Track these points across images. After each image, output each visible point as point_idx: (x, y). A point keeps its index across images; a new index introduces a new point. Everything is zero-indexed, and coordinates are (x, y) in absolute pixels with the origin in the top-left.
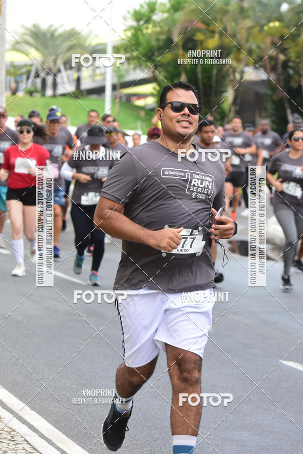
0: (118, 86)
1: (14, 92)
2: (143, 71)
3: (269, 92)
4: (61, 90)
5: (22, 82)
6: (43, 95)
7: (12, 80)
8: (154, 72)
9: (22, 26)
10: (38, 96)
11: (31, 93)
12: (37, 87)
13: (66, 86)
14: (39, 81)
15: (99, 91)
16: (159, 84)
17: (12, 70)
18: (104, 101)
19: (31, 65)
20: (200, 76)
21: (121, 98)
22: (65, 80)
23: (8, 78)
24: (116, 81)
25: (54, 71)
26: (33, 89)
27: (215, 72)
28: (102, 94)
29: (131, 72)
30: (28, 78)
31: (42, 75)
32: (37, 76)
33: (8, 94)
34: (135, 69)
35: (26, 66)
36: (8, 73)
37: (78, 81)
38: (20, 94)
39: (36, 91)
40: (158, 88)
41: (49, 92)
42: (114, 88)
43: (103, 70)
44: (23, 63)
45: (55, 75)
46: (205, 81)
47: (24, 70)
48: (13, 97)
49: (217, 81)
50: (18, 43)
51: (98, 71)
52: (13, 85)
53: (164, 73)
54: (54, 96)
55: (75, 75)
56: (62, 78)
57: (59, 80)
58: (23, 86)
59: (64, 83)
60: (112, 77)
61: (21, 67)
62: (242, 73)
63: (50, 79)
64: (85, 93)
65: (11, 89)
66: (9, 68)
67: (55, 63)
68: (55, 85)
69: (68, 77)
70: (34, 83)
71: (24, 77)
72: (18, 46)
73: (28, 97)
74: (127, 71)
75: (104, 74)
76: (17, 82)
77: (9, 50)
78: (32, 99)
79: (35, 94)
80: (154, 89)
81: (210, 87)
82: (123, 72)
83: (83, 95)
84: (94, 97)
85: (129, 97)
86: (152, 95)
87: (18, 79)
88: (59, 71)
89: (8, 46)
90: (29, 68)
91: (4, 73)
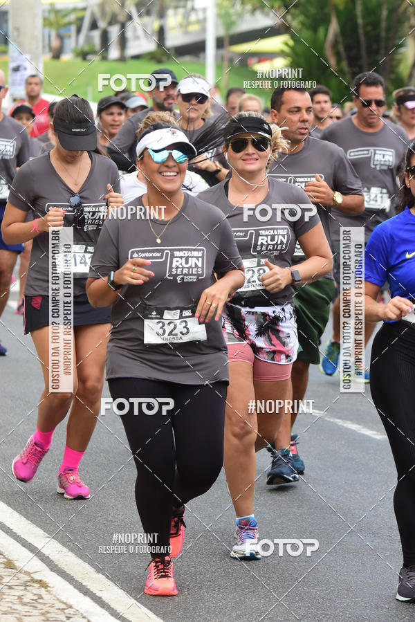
0: (226, 42)
1: (57, 55)
2: (267, 15)
4: (132, 49)
5: (70, 36)
6: (104, 58)
7: (53, 33)
8: (284, 17)
10: (95, 59)
11: (84, 55)
12: (94, 46)
13: (142, 44)
14: (96, 35)
15: (195, 49)
16: (293, 37)
17: (53, 17)
18: (204, 65)
19: (84, 9)
20: (360, 21)
21: (231, 60)
22: (140, 32)
23: (47, 30)
24: (222, 32)
25: (122, 18)
26: (86, 48)
27: (384, 13)
28: (201, 55)
29: (248, 17)
30: (79, 31)
31: (102, 24)
32: (94, 26)
33: (48, 56)
34: (253, 11)
35: (75, 10)
36: (47, 23)
37: (161, 33)
38: (67, 57)
39: (93, 52)
40: (291, 43)
41: (114, 53)
42: (220, 43)
43: (201, 16)
44: (71, 6)
45: (123, 26)
46: (369, 28)
47: (72, 17)
48: (55, 63)
49: (388, 30)
51: (193, 18)
52: (55, 43)
53: (301, 18)
54: (122, 59)
55: (156, 25)
56: (135, 29)
57: (129, 34)
58: (71, 43)
59: (137, 38)
60: (217, 26)
61: (67, 13)
63: (114, 31)
64: (172, 52)
65: (51, 49)
66: (46, 14)
67: (123, 5)
68: (123, 41)
69: (144, 27)
70: (89, 39)
71: (73, 28)
73: (79, 60)
74: (240, 15)
75: (203, 22)
76: (61, 38)
78: (86, 64)
79: (89, 57)
80: (286, 44)
81: (377, 39)
82: (234, 18)
83: (169, 57)
84: (187, 58)
85: (246, 58)
86: (282, 54)
87: (62, 32)
88: (130, 18)
90: (80, 14)
91: (39, 22)
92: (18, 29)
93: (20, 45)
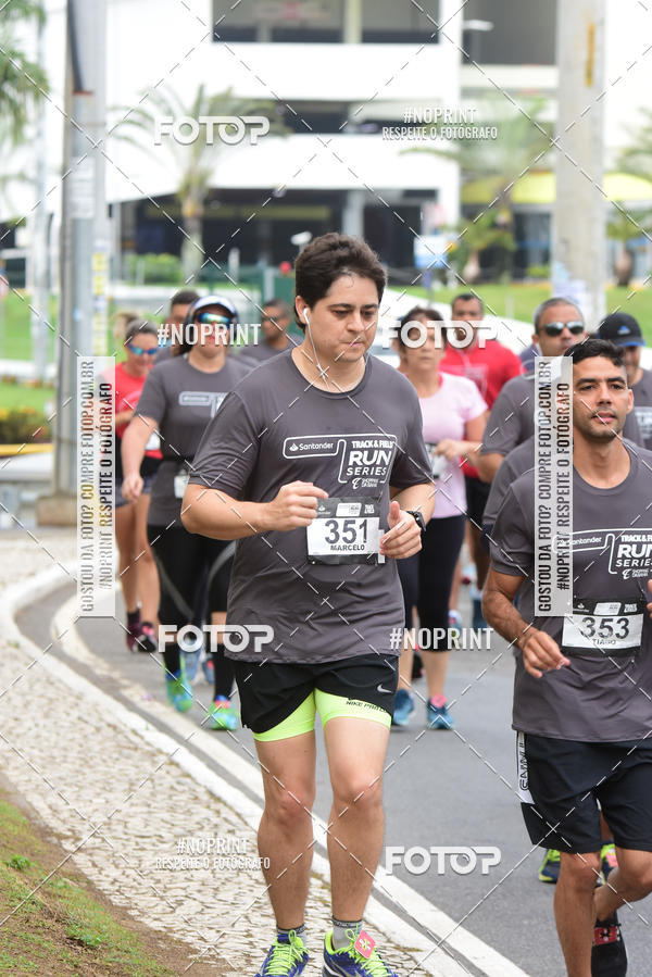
1: (624, 280)
5: (644, 253)
7: (620, 247)
9: (643, 110)
17: (618, 222)
23: (611, 243)
33: (609, 284)
36: (612, 231)
38: (639, 284)
47: (649, 222)
48: (624, 294)
50: (632, 153)
52: (622, 262)
58: (647, 263)
61: (641, 214)
65: (615, 271)
66: (612, 219)
72: (632, 162)
76: (631, 253)
77: (611, 172)
87: (635, 245)
89: (609, 163)
91: (600, 230)
92: (565, 242)
93: (569, 266)
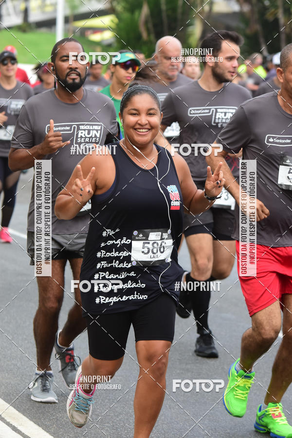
0: (71, 19)
2: (99, 1)
3: (242, 26)
8: (111, 3)
24: (68, 12)
28: (53, 28)
29: (86, 2)
37: (26, 12)
42: (67, 20)
46: (170, 13)
49: (183, 13)
51: (48, 1)
53: (123, 4)
60: (65, 8)
62: (211, 4)
64: (34, 26)
75: (55, 5)
81: (175, 20)
82: (77, 3)
83: (31, 29)
84: (44, 30)
